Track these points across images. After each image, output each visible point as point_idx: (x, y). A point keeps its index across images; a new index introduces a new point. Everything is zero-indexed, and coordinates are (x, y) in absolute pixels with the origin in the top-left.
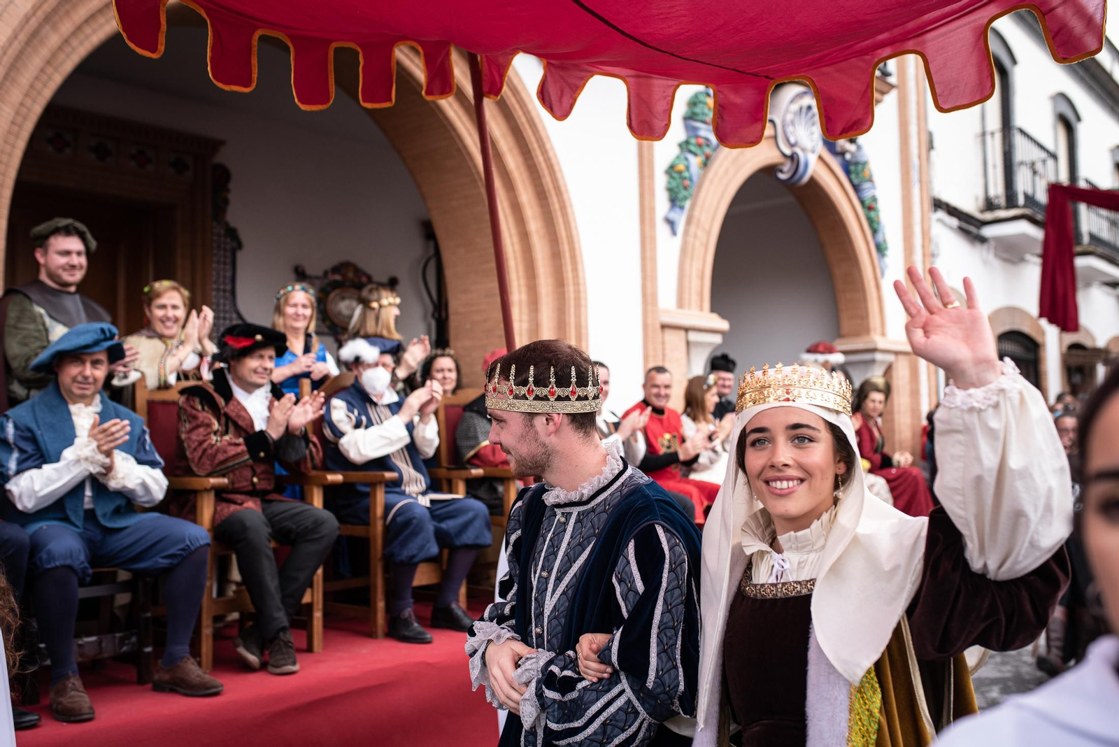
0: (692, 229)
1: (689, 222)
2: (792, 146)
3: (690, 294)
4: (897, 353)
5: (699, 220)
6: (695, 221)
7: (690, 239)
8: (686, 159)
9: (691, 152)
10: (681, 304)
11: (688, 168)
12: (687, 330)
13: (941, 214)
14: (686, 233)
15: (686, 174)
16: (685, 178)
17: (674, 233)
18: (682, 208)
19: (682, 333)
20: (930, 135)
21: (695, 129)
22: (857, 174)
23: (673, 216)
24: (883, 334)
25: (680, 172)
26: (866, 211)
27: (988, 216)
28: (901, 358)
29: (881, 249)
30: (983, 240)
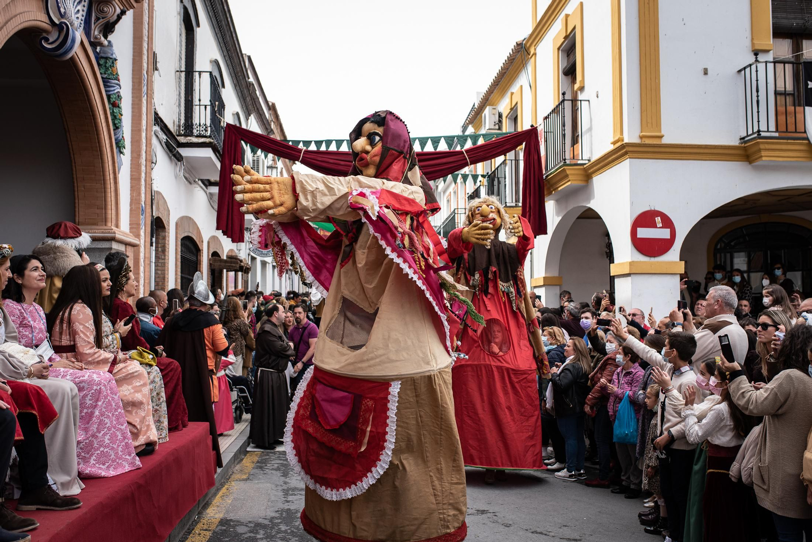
2: (62, 16)
4: (127, 244)
13: (157, 128)
20: (155, 54)
22: (107, 69)
24: (117, 226)
26: (111, 106)
27: (182, 140)
28: (129, 249)
29: (120, 146)
30: (179, 158)
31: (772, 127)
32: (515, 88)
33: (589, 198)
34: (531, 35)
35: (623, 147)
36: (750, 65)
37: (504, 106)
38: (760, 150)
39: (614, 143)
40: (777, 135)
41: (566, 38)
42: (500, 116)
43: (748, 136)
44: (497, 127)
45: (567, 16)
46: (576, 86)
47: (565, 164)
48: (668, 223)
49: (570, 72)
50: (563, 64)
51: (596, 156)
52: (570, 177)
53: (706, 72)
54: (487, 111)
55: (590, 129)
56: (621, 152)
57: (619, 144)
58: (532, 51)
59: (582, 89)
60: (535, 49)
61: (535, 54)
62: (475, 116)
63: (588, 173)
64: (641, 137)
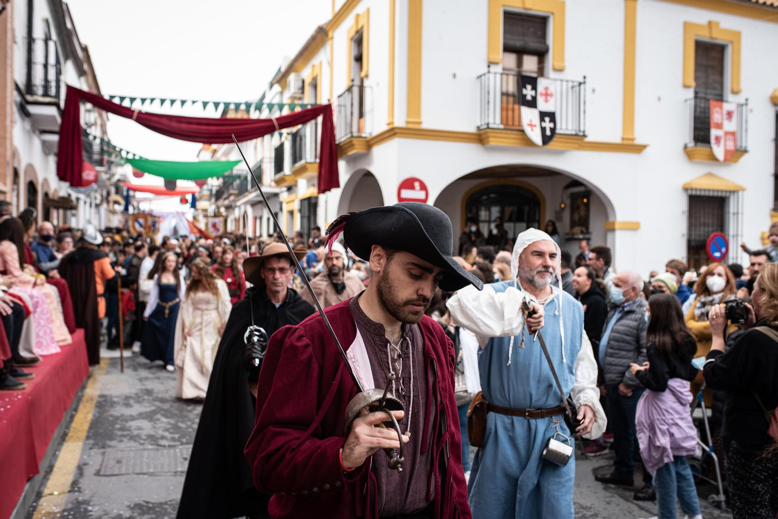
20: (14, 31)
27: (28, 98)
31: (498, 121)
32: (316, 61)
33: (370, 164)
34: (330, 21)
35: (393, 129)
36: (484, 75)
37: (307, 74)
38: (488, 137)
39: (389, 124)
40: (502, 127)
41: (357, 32)
42: (303, 82)
43: (482, 125)
44: (300, 91)
45: (358, 15)
46: (363, 74)
47: (352, 136)
48: (423, 187)
49: (359, 59)
50: (354, 52)
51: (376, 132)
52: (356, 147)
53: (454, 76)
54: (292, 77)
55: (372, 110)
56: (392, 133)
57: (391, 127)
58: (330, 34)
59: (367, 76)
60: (332, 34)
61: (332, 38)
62: (281, 79)
63: (370, 144)
64: (407, 123)
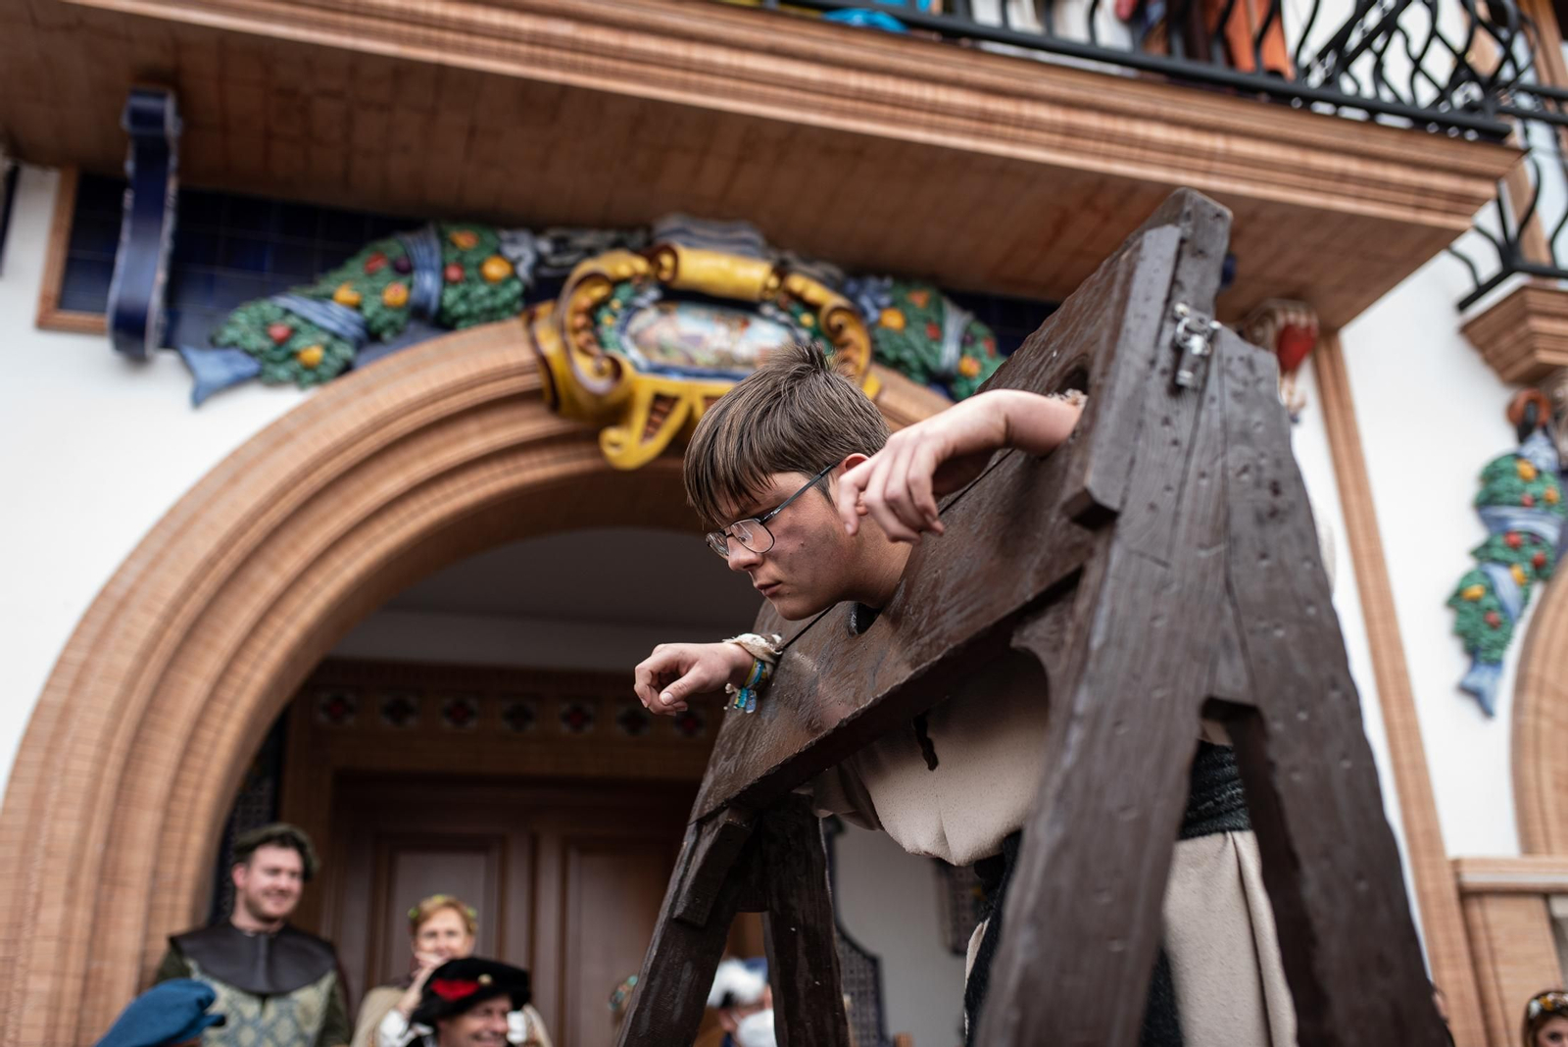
0: (1530, 698)
1: (1521, 685)
3: (1545, 822)
5: (1541, 681)
6: (1532, 683)
7: (1529, 719)
8: (1486, 575)
9: (1495, 561)
10: (1528, 845)
11: (1491, 590)
12: (1546, 895)
14: (1517, 708)
15: (1489, 601)
16: (1489, 609)
17: (1488, 712)
18: (1496, 664)
19: (1536, 905)
21: (1502, 520)
23: (1473, 681)
25: (1475, 601)
